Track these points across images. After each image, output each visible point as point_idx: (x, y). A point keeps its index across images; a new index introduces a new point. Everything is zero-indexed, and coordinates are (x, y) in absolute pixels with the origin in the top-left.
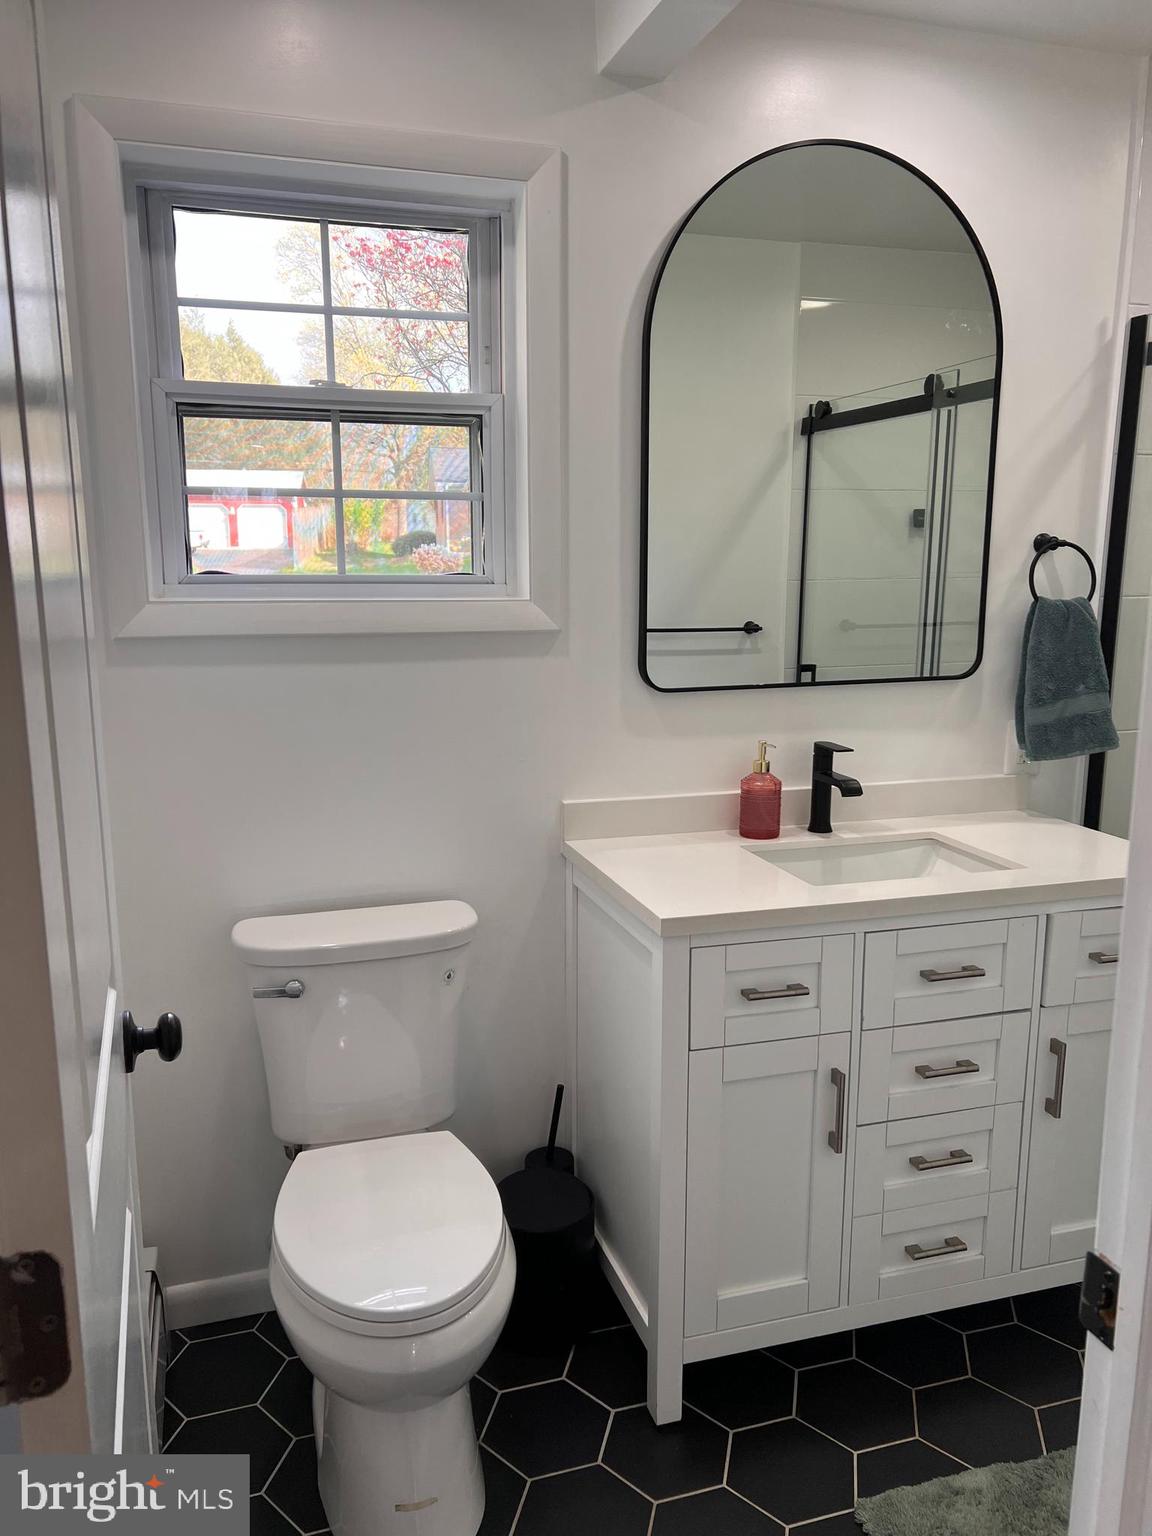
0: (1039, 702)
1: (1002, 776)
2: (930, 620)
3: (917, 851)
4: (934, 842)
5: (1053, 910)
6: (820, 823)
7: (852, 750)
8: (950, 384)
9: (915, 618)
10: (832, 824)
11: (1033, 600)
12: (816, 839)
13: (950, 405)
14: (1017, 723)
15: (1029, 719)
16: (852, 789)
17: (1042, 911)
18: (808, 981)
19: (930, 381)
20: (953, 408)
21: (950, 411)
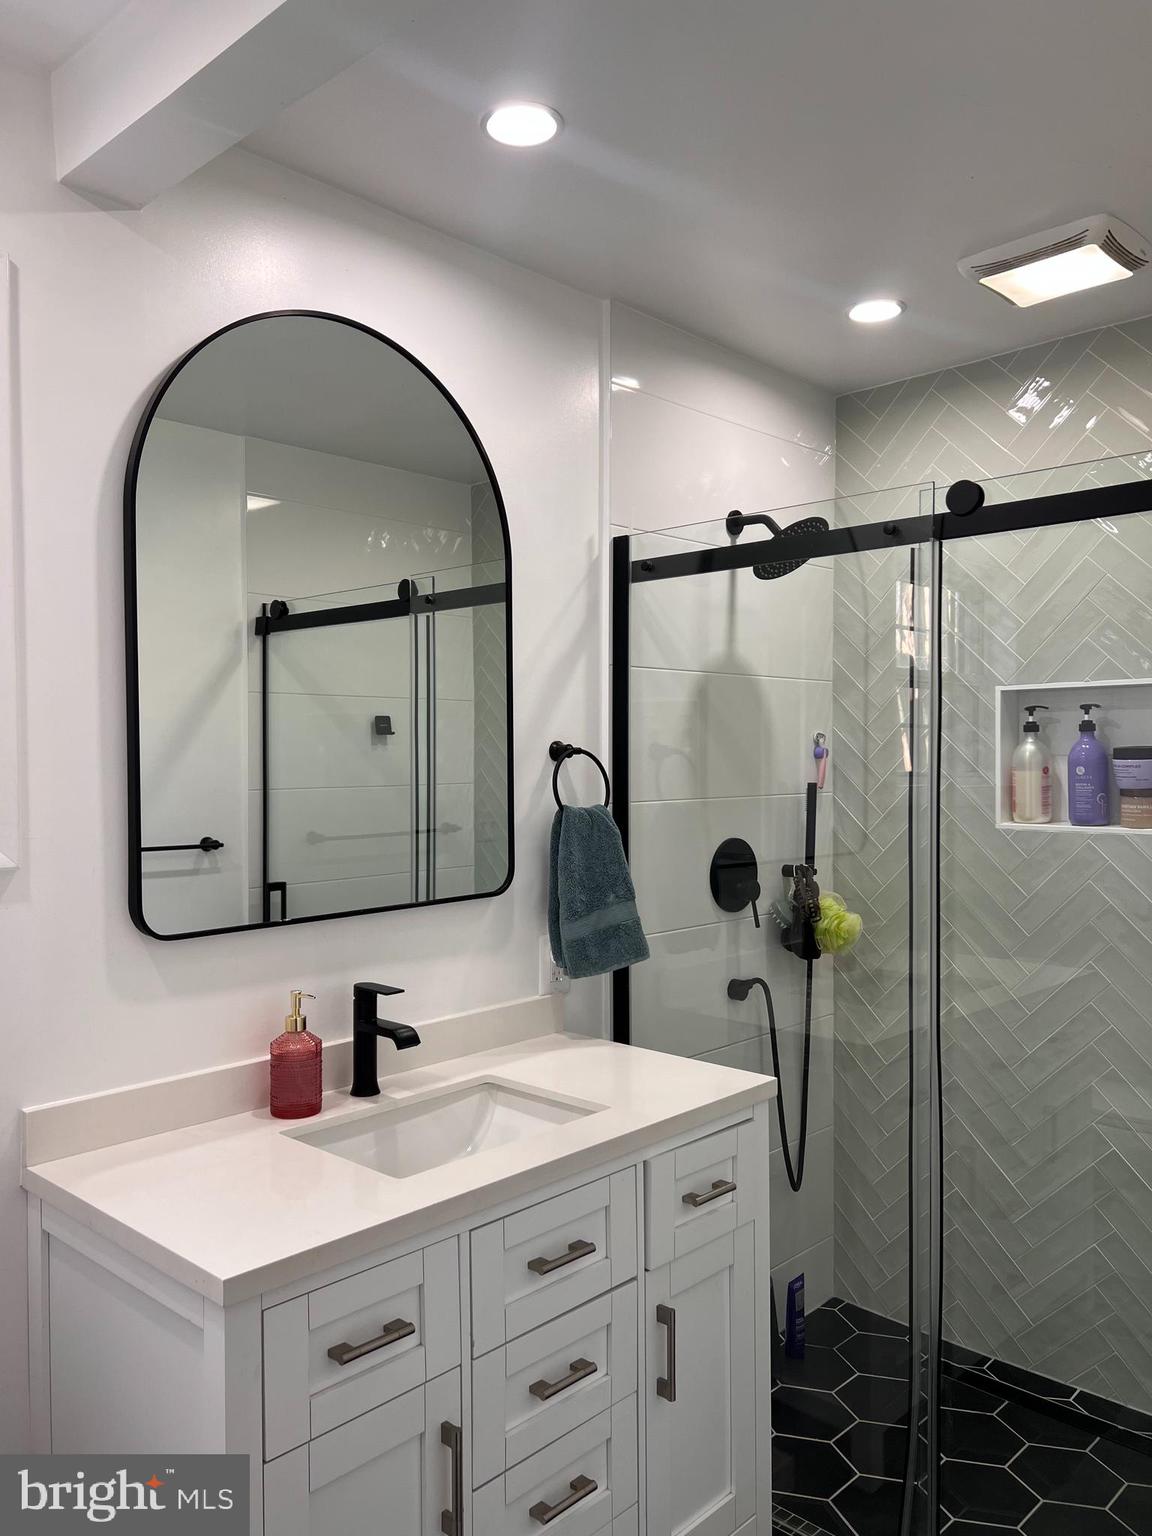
0: (574, 915)
1: (537, 997)
3: (475, 1099)
4: (492, 1087)
5: (649, 1154)
6: (365, 1084)
7: (403, 991)
8: (425, 590)
9: (406, 824)
10: (379, 1080)
11: (557, 808)
12: (362, 1106)
13: (429, 611)
14: (552, 940)
15: (567, 932)
16: (407, 1039)
17: (639, 1159)
18: (410, 1317)
19: (405, 586)
20: (431, 614)
21: (428, 617)
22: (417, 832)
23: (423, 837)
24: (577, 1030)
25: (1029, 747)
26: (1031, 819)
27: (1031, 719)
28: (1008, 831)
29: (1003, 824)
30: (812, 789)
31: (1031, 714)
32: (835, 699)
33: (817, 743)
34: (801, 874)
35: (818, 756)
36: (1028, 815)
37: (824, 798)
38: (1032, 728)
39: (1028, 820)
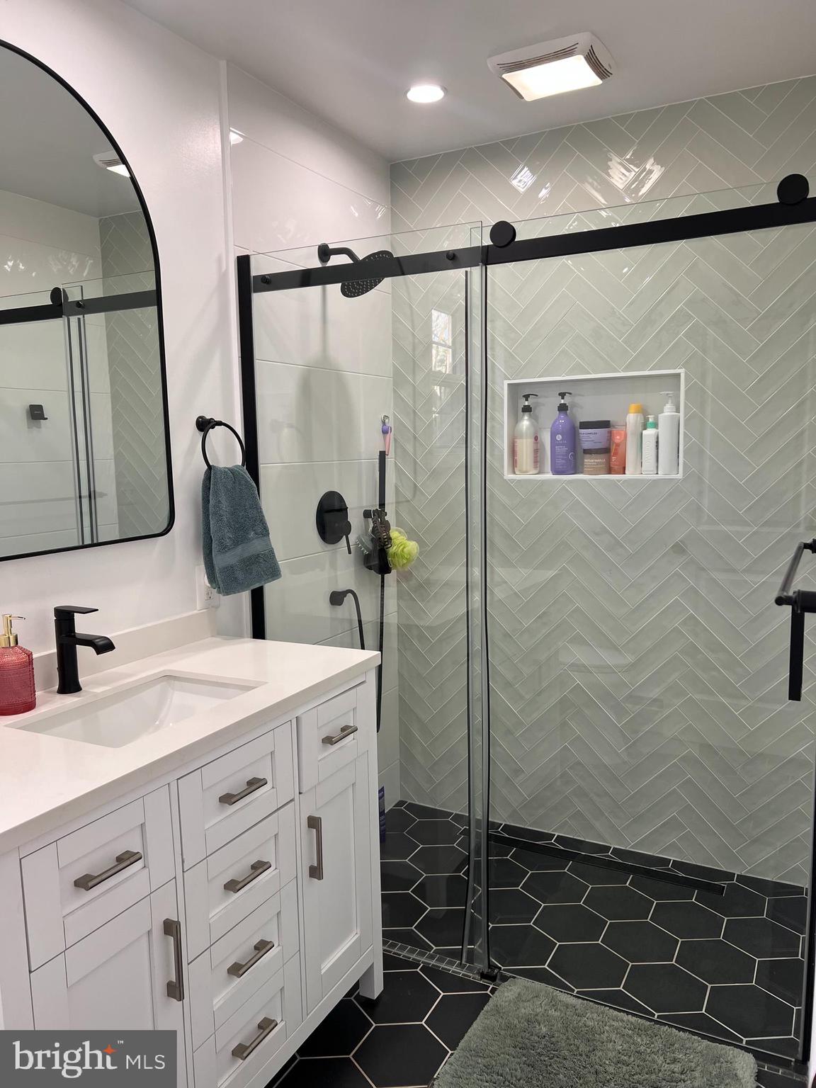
0: (224, 549)
1: (195, 612)
2: (85, 492)
3: (158, 687)
4: (169, 678)
6: (69, 683)
7: (97, 610)
8: (74, 296)
10: (81, 680)
11: (206, 467)
12: (70, 700)
13: (80, 314)
14: (207, 569)
15: (220, 561)
17: (293, 716)
19: (56, 293)
20: (81, 317)
21: (79, 319)
22: (80, 497)
23: (85, 502)
24: (227, 633)
25: (525, 423)
26: (526, 472)
27: (526, 403)
28: (512, 481)
29: (509, 476)
30: (383, 455)
31: (527, 400)
32: (395, 391)
33: (384, 423)
34: (377, 515)
35: (385, 432)
36: (524, 470)
37: (390, 461)
38: (527, 409)
39: (525, 472)
